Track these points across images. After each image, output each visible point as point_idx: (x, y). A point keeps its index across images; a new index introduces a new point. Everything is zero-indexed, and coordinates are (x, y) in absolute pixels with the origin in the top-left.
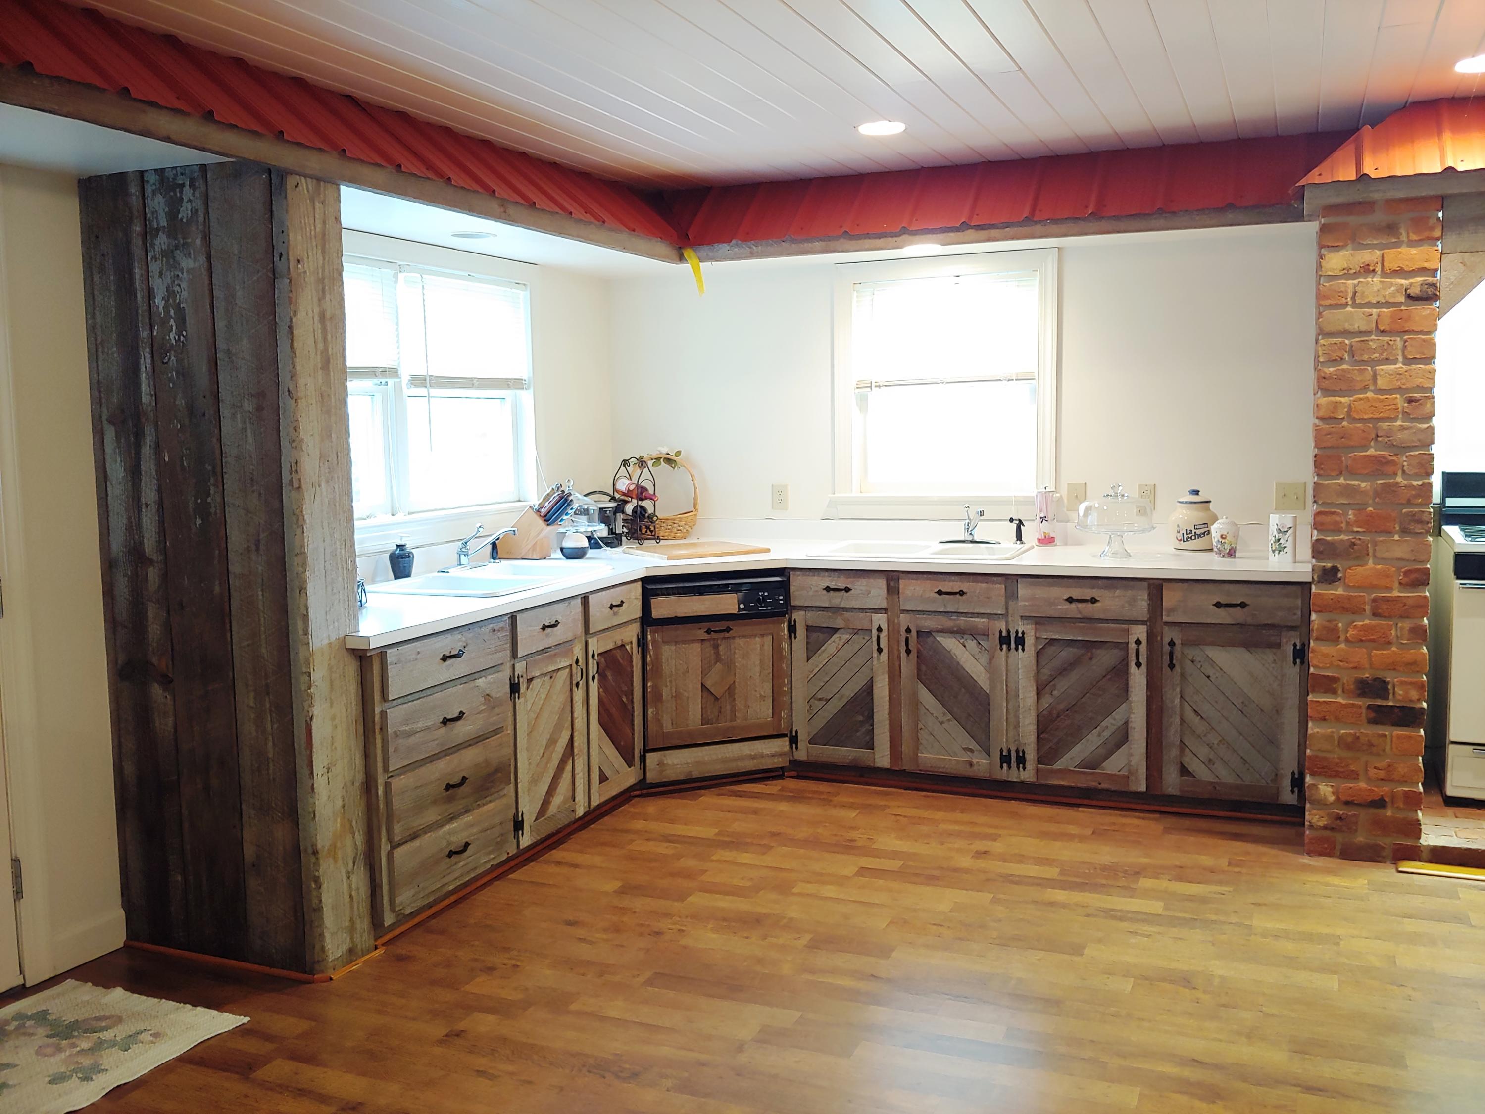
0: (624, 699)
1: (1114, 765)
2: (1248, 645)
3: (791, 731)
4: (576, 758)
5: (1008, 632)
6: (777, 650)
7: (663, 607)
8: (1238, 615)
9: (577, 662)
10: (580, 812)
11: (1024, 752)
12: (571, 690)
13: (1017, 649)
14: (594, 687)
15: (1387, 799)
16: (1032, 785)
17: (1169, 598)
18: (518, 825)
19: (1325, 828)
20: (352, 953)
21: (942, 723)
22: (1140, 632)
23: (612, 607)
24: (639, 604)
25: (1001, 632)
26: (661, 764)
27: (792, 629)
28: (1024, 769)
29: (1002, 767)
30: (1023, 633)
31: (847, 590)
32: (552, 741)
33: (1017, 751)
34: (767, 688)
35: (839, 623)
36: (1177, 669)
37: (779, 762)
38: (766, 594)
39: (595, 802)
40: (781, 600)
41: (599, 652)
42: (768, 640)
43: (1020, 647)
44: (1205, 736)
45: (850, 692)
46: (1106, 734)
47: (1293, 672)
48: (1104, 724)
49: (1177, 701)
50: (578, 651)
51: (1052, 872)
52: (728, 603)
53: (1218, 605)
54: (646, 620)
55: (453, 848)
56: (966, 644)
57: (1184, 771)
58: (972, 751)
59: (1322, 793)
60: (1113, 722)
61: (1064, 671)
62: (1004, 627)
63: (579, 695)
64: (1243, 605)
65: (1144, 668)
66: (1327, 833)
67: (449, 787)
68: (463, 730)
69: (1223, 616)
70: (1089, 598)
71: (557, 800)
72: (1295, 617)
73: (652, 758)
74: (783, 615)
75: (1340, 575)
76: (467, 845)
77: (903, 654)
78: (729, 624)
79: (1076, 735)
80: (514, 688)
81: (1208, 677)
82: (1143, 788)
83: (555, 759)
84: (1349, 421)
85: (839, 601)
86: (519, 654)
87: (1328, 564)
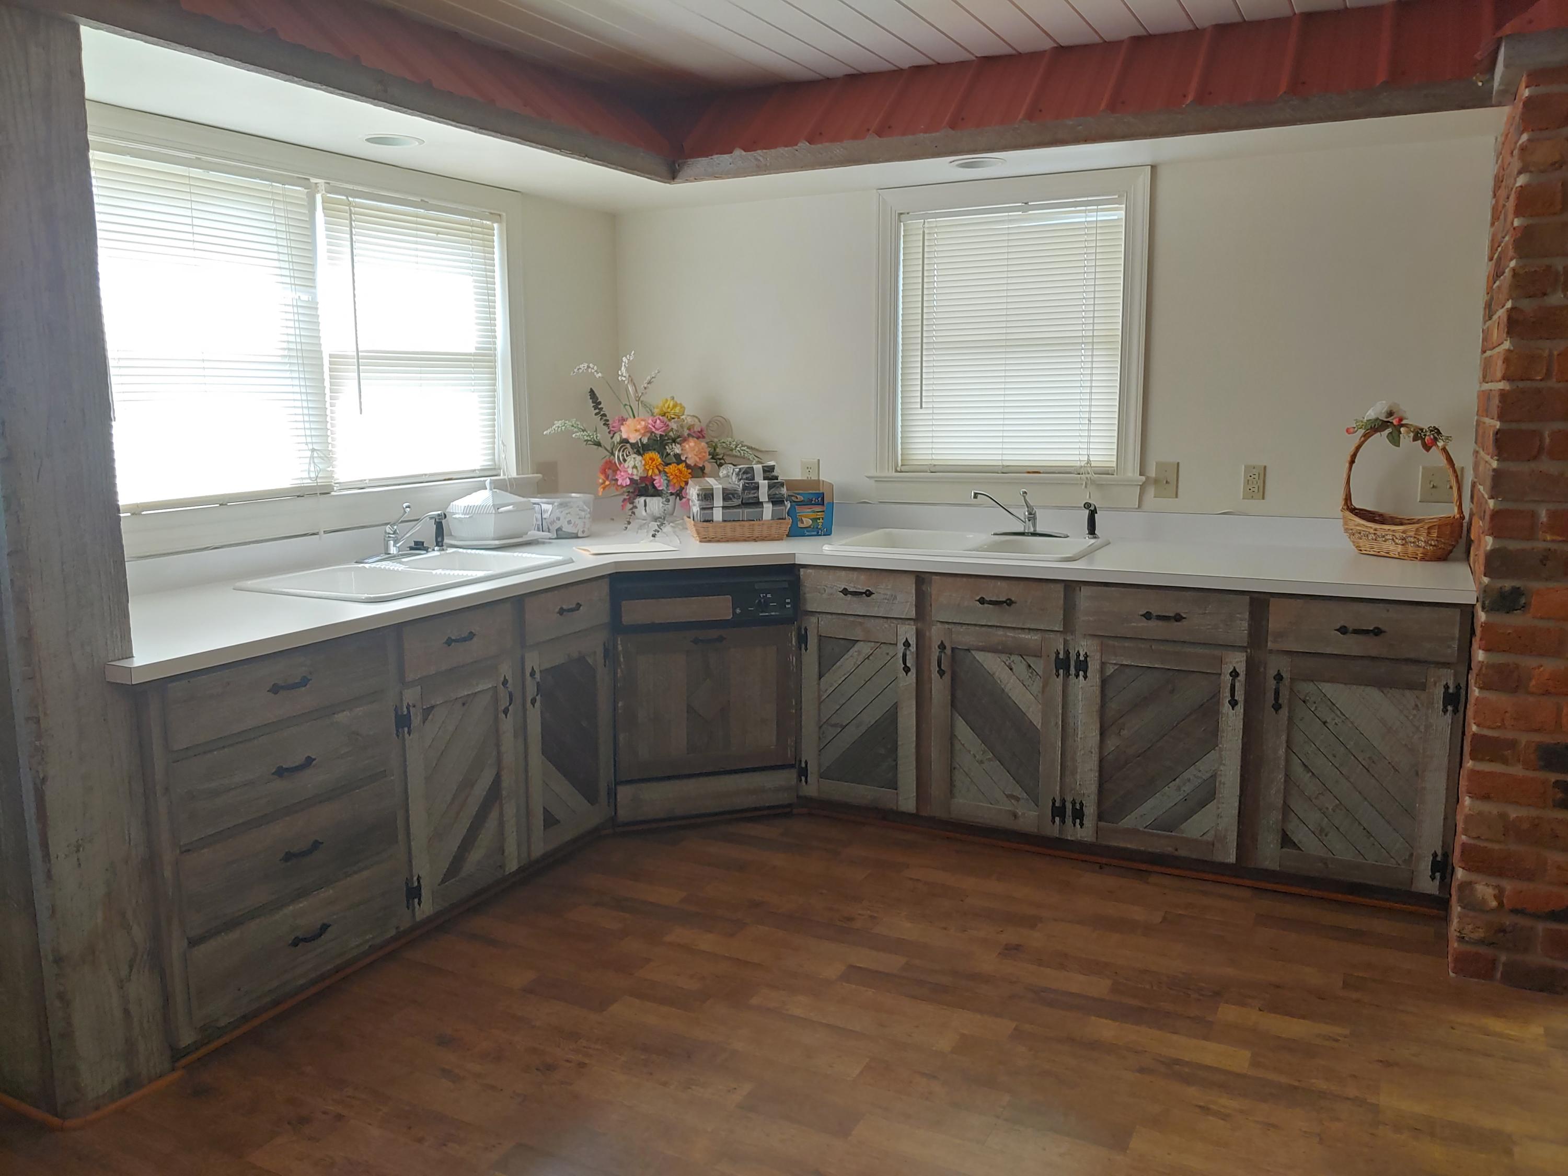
0: (584, 723)
1: (1195, 828)
2: (1381, 684)
3: (800, 762)
4: (504, 802)
5: (1067, 653)
6: (784, 666)
7: (637, 612)
8: (1371, 646)
9: (505, 682)
10: (512, 866)
11: (1081, 804)
12: (496, 718)
13: (1077, 676)
14: (534, 712)
16: (1092, 845)
17: (1277, 618)
18: (414, 893)
19: (1481, 942)
21: (981, 762)
22: (1238, 661)
23: (562, 612)
24: (604, 606)
25: (1058, 653)
26: (635, 799)
27: (803, 639)
28: (1082, 825)
29: (1054, 822)
30: (1086, 656)
31: (869, 594)
32: (468, 783)
33: (1074, 803)
34: (770, 711)
35: (858, 634)
36: (1284, 712)
37: (784, 798)
38: (769, 596)
39: (538, 850)
40: (788, 603)
41: (543, 668)
42: (772, 654)
43: (1081, 673)
44: (1316, 798)
45: (870, 718)
46: (1188, 788)
47: (1443, 722)
48: (1186, 775)
49: (1282, 752)
50: (506, 669)
52: (719, 607)
53: (1343, 630)
54: (616, 626)
55: (299, 934)
56: (1013, 666)
57: (1286, 840)
58: (1017, 799)
59: (1476, 892)
60: (1199, 774)
61: (1137, 704)
62: (1062, 647)
63: (508, 725)
64: (1377, 632)
65: (1240, 708)
66: (1482, 950)
67: (288, 857)
68: (312, 781)
69: (1352, 646)
70: (1172, 614)
71: (475, 856)
72: (1449, 651)
73: (625, 793)
74: (790, 621)
75: (1523, 601)
76: (324, 928)
77: (935, 675)
78: (721, 632)
79: (1149, 787)
80: (403, 721)
81: (1325, 723)
82: (1232, 859)
83: (473, 807)
84: (1552, 383)
85: (857, 607)
86: (410, 676)
87: (1508, 584)
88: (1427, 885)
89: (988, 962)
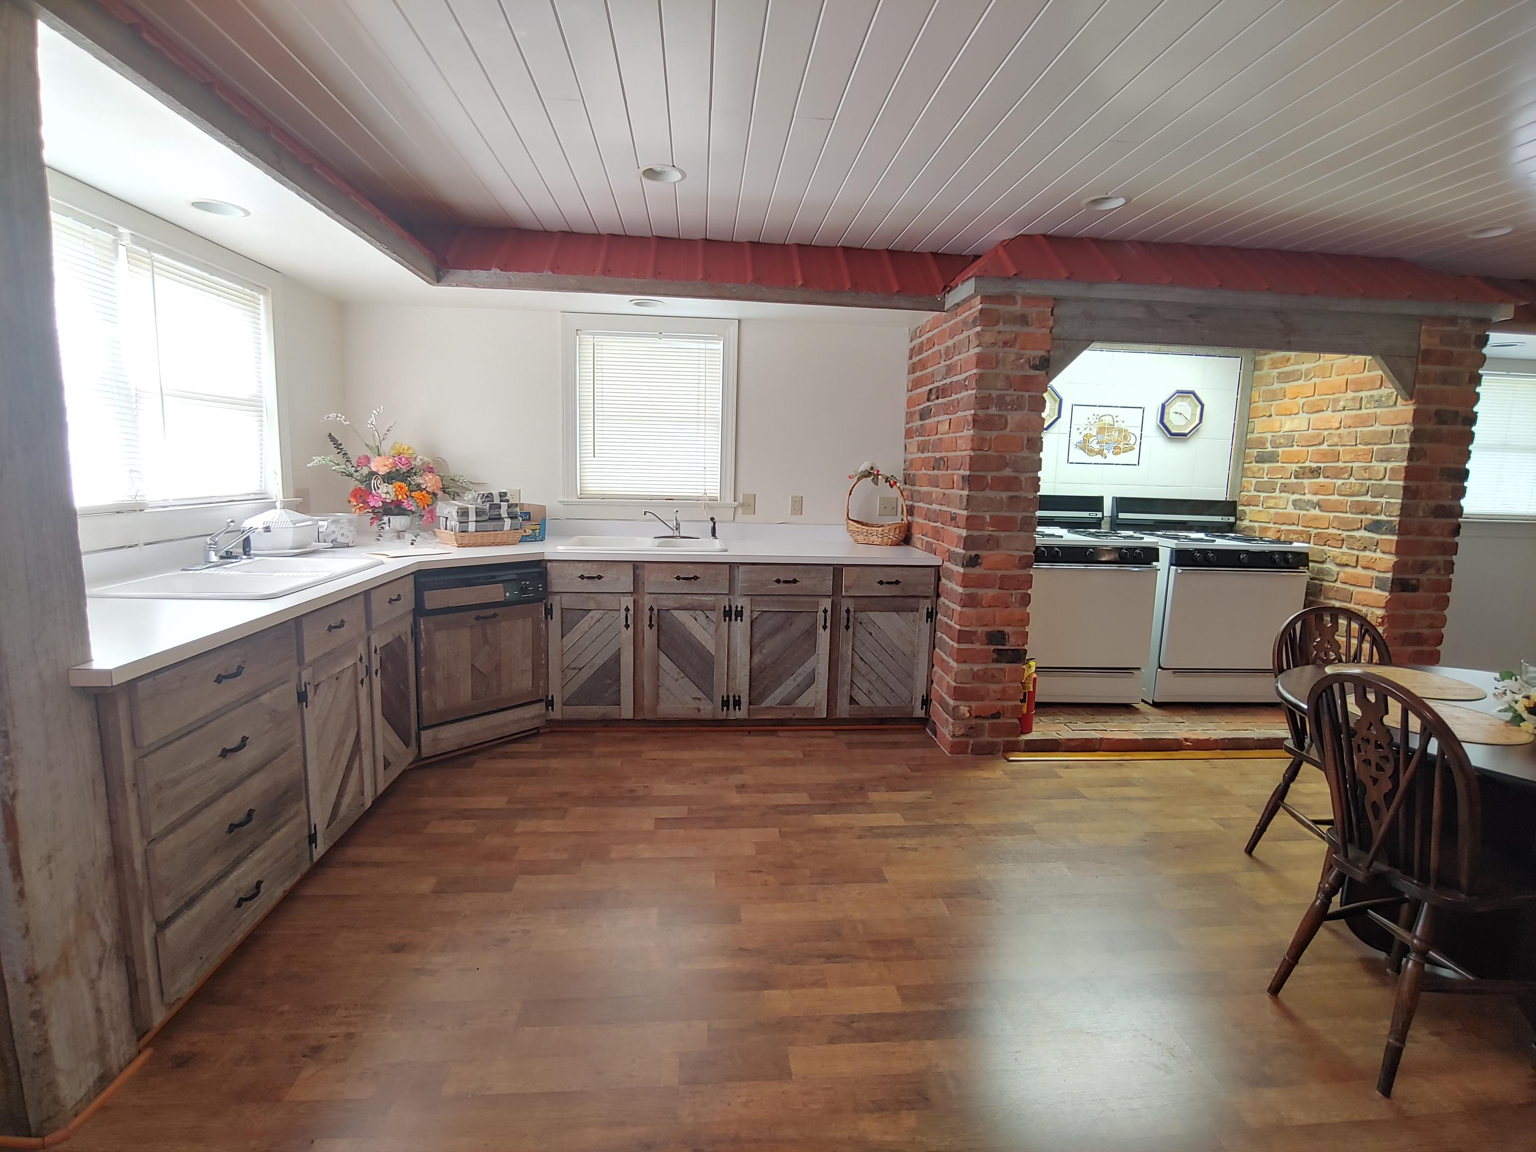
0: (402, 687)
1: (804, 701)
2: (897, 610)
3: (547, 696)
4: (363, 753)
5: (730, 607)
6: (536, 631)
7: (435, 599)
8: (894, 590)
9: (361, 659)
10: (368, 804)
11: (739, 697)
12: (356, 688)
13: (736, 620)
14: (377, 681)
15: (1001, 712)
16: (745, 720)
17: (847, 578)
18: (312, 839)
19: (963, 735)
20: (103, 1080)
21: (677, 680)
22: (826, 603)
23: (391, 601)
24: (412, 596)
25: (725, 607)
26: (435, 739)
27: (549, 612)
28: (740, 709)
29: (722, 710)
30: (742, 608)
31: (600, 577)
32: (341, 743)
33: (734, 697)
34: (528, 664)
35: (592, 605)
36: (851, 630)
37: (537, 723)
38: (528, 583)
39: (381, 788)
40: (540, 587)
41: (381, 646)
42: (529, 623)
43: (739, 618)
44: (867, 675)
45: (600, 661)
46: (799, 679)
47: (926, 627)
48: (798, 671)
49: (850, 652)
50: (361, 649)
51: (805, 798)
52: (495, 592)
53: (881, 583)
54: (419, 611)
56: (697, 618)
57: (852, 700)
58: (699, 699)
60: (805, 670)
61: (771, 634)
62: (728, 603)
63: (363, 692)
64: (897, 582)
65: (828, 630)
67: (232, 827)
68: (247, 758)
69: (885, 591)
70: (791, 579)
71: (347, 799)
72: (930, 590)
73: (426, 735)
74: (541, 599)
75: (980, 561)
77: (647, 628)
78: (497, 610)
79: (779, 680)
80: (302, 697)
81: (871, 634)
82: (825, 716)
83: (344, 761)
84: (991, 453)
85: (592, 586)
86: (308, 659)
87: (973, 553)
88: (919, 713)
89: (735, 799)
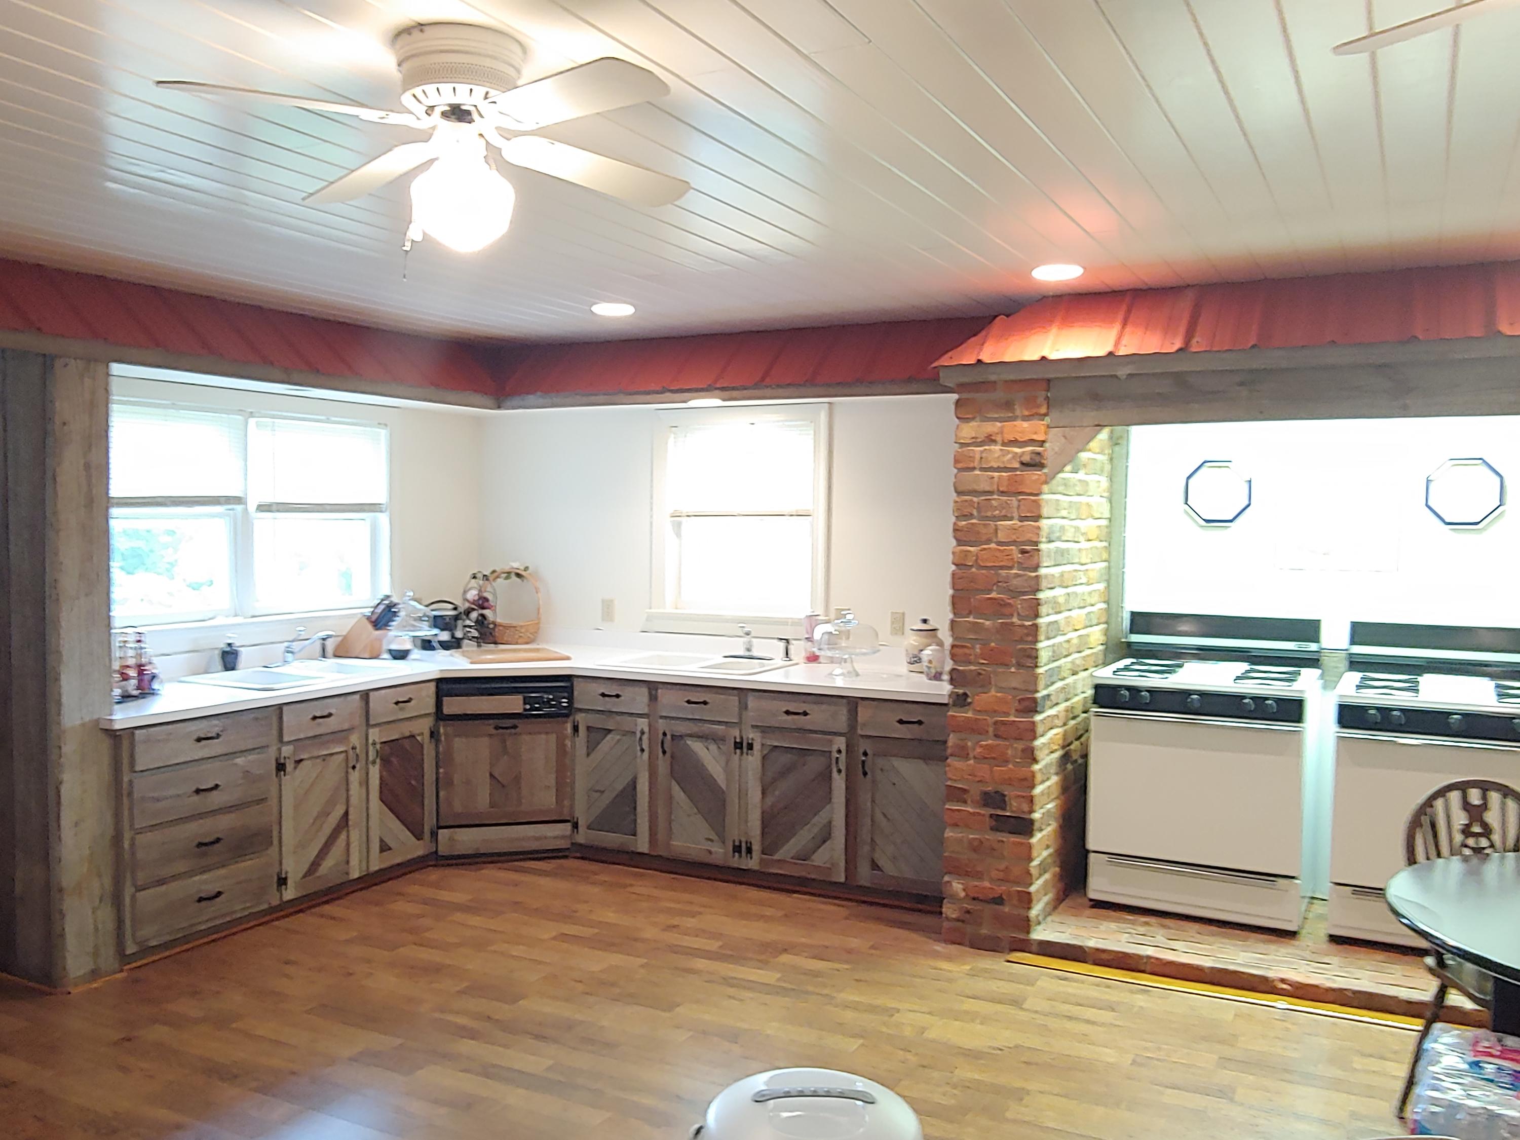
0: (413, 782)
1: (820, 858)
2: (925, 758)
3: (574, 818)
4: (351, 830)
5: (742, 738)
6: (561, 746)
7: (452, 706)
8: (917, 732)
9: (354, 748)
10: (355, 875)
11: (751, 843)
12: (347, 772)
13: (747, 754)
14: (375, 772)
15: (1004, 897)
16: (758, 871)
17: (863, 714)
18: (282, 881)
19: (958, 920)
20: (95, 974)
21: (690, 815)
22: (840, 742)
23: (397, 703)
24: (432, 701)
25: (735, 738)
26: (451, 839)
27: (576, 729)
28: (752, 858)
29: (734, 856)
30: (753, 740)
31: (618, 696)
32: (324, 814)
33: (747, 843)
34: (552, 780)
35: (612, 725)
36: (869, 776)
37: (563, 844)
38: (550, 697)
39: (374, 867)
40: (565, 702)
41: (382, 740)
42: (553, 737)
43: (750, 752)
44: (891, 836)
45: (619, 787)
46: (814, 831)
48: (812, 822)
49: (869, 804)
50: (355, 739)
51: (713, 945)
52: (514, 704)
53: (901, 722)
54: (439, 715)
55: (203, 895)
56: (709, 748)
57: (875, 866)
58: (711, 840)
59: (955, 889)
60: (820, 820)
61: (785, 772)
62: (738, 734)
63: (355, 777)
64: (920, 723)
65: (843, 775)
66: (960, 924)
67: (200, 845)
68: (216, 799)
69: (903, 732)
70: (801, 711)
71: (328, 864)
73: (444, 834)
74: (567, 716)
75: (969, 700)
76: (219, 894)
77: (661, 754)
78: (515, 722)
79: (791, 831)
80: (281, 767)
81: (894, 784)
82: (842, 880)
83: (328, 829)
85: (610, 704)
86: (286, 739)
87: (961, 691)
